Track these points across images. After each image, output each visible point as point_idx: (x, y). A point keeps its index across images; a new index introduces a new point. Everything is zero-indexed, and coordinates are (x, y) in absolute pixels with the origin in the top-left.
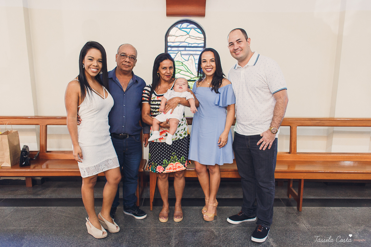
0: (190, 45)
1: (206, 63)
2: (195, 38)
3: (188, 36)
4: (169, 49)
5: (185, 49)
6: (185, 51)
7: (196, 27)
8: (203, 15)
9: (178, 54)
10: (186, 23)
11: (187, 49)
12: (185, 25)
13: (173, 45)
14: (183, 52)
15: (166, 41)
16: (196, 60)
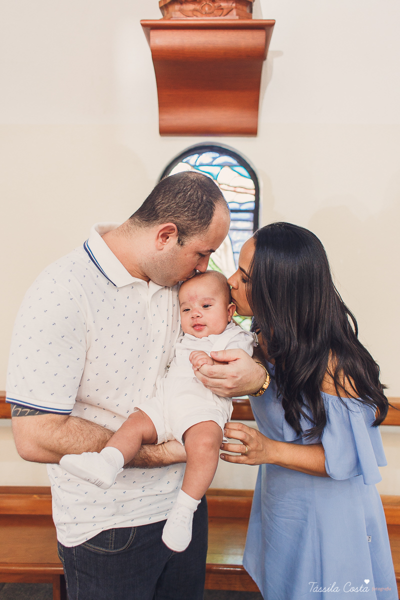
2: (232, 189)
7: (235, 162)
8: (252, 132)
10: (211, 153)
12: (207, 157)
16: (235, 242)
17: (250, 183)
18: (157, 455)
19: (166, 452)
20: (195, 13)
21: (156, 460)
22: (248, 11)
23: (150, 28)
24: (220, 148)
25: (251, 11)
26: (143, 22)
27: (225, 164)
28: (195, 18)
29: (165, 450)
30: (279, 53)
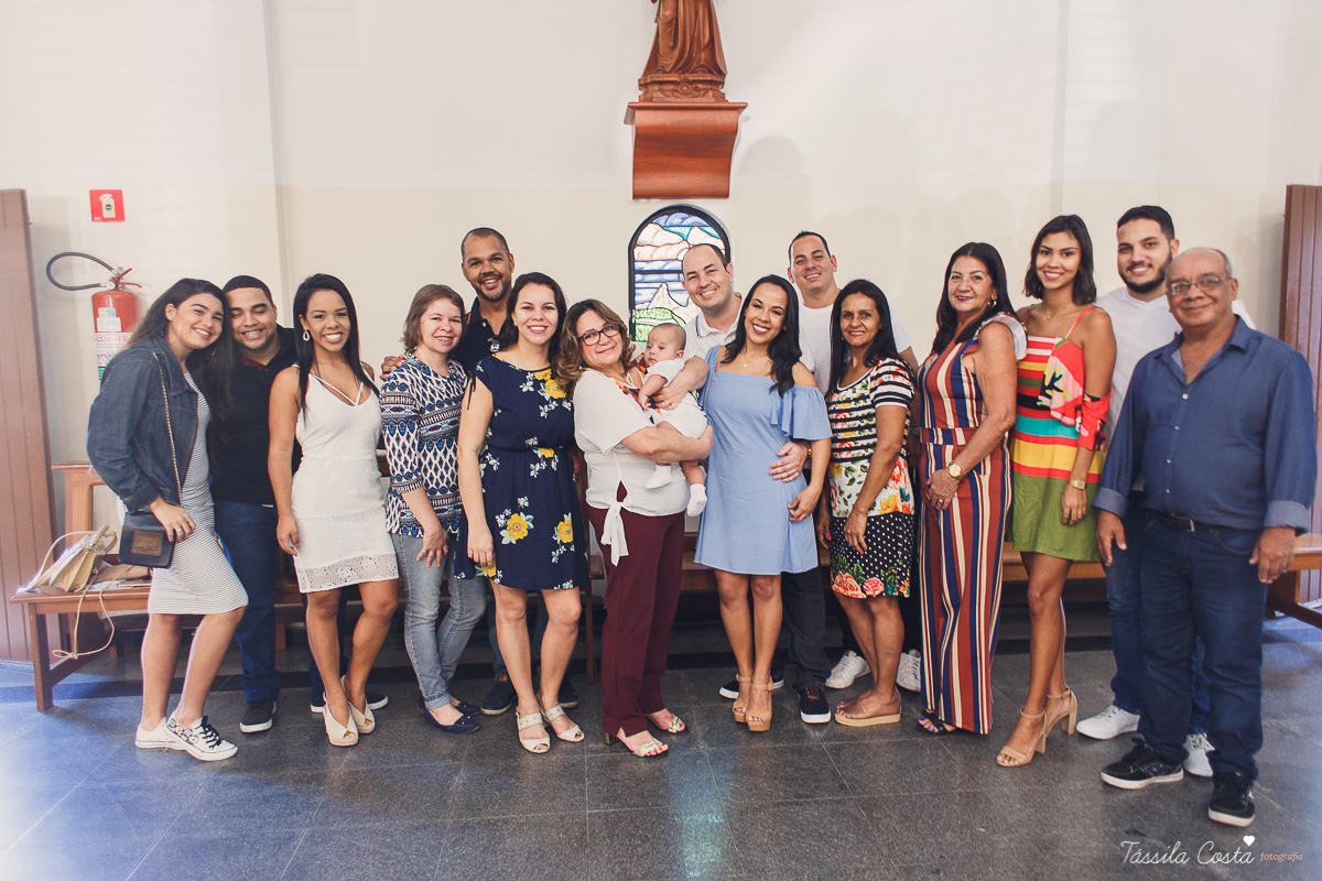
1: (759, 310)
4: (638, 277)
7: (704, 223)
8: (725, 195)
9: (661, 289)
10: (681, 214)
12: (676, 218)
13: (647, 267)
14: (673, 286)
15: (631, 260)
23: (632, 109)
24: (691, 209)
26: (626, 105)
27: (694, 225)
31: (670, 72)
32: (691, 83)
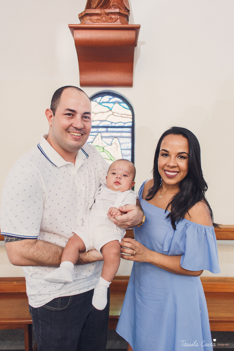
0: (113, 125)
1: (168, 158)
2: (120, 115)
3: (110, 113)
5: (107, 130)
6: (107, 132)
7: (121, 101)
8: (130, 85)
9: (97, 136)
10: (108, 96)
11: (109, 129)
12: (106, 98)
14: (104, 134)
16: (122, 144)
17: (130, 112)
18: (86, 258)
19: (90, 256)
20: (98, 21)
21: (85, 260)
22: (126, 20)
23: (73, 28)
24: (113, 93)
25: (128, 20)
26: (69, 26)
27: (116, 102)
28: (98, 24)
29: (90, 255)
30: (143, 43)
31: (95, 8)
32: (108, 14)
